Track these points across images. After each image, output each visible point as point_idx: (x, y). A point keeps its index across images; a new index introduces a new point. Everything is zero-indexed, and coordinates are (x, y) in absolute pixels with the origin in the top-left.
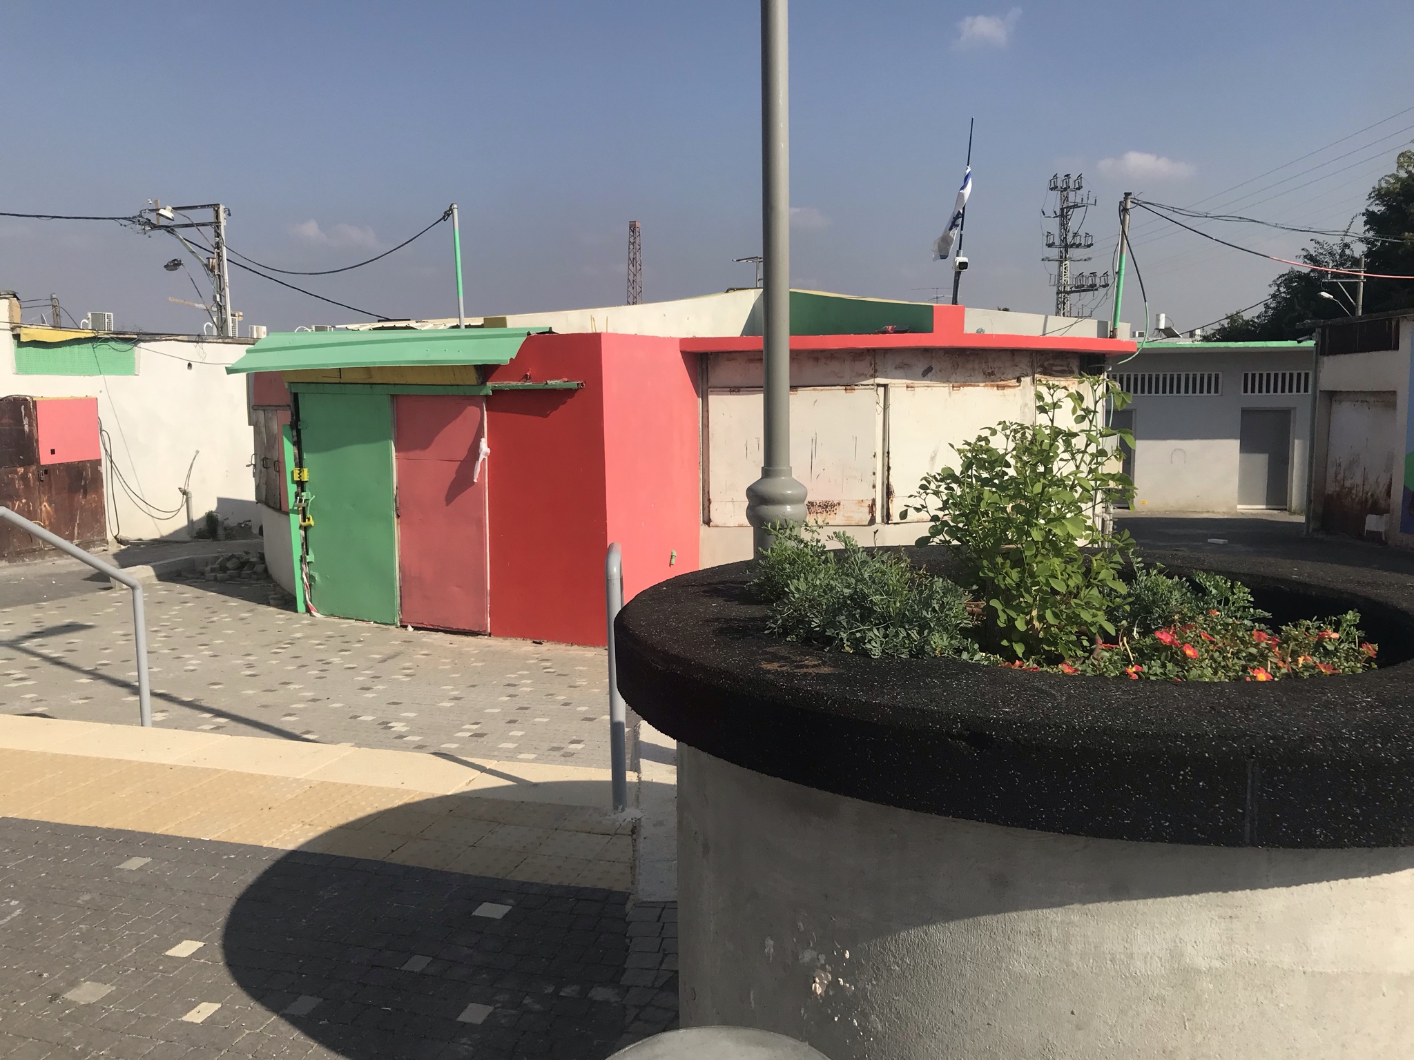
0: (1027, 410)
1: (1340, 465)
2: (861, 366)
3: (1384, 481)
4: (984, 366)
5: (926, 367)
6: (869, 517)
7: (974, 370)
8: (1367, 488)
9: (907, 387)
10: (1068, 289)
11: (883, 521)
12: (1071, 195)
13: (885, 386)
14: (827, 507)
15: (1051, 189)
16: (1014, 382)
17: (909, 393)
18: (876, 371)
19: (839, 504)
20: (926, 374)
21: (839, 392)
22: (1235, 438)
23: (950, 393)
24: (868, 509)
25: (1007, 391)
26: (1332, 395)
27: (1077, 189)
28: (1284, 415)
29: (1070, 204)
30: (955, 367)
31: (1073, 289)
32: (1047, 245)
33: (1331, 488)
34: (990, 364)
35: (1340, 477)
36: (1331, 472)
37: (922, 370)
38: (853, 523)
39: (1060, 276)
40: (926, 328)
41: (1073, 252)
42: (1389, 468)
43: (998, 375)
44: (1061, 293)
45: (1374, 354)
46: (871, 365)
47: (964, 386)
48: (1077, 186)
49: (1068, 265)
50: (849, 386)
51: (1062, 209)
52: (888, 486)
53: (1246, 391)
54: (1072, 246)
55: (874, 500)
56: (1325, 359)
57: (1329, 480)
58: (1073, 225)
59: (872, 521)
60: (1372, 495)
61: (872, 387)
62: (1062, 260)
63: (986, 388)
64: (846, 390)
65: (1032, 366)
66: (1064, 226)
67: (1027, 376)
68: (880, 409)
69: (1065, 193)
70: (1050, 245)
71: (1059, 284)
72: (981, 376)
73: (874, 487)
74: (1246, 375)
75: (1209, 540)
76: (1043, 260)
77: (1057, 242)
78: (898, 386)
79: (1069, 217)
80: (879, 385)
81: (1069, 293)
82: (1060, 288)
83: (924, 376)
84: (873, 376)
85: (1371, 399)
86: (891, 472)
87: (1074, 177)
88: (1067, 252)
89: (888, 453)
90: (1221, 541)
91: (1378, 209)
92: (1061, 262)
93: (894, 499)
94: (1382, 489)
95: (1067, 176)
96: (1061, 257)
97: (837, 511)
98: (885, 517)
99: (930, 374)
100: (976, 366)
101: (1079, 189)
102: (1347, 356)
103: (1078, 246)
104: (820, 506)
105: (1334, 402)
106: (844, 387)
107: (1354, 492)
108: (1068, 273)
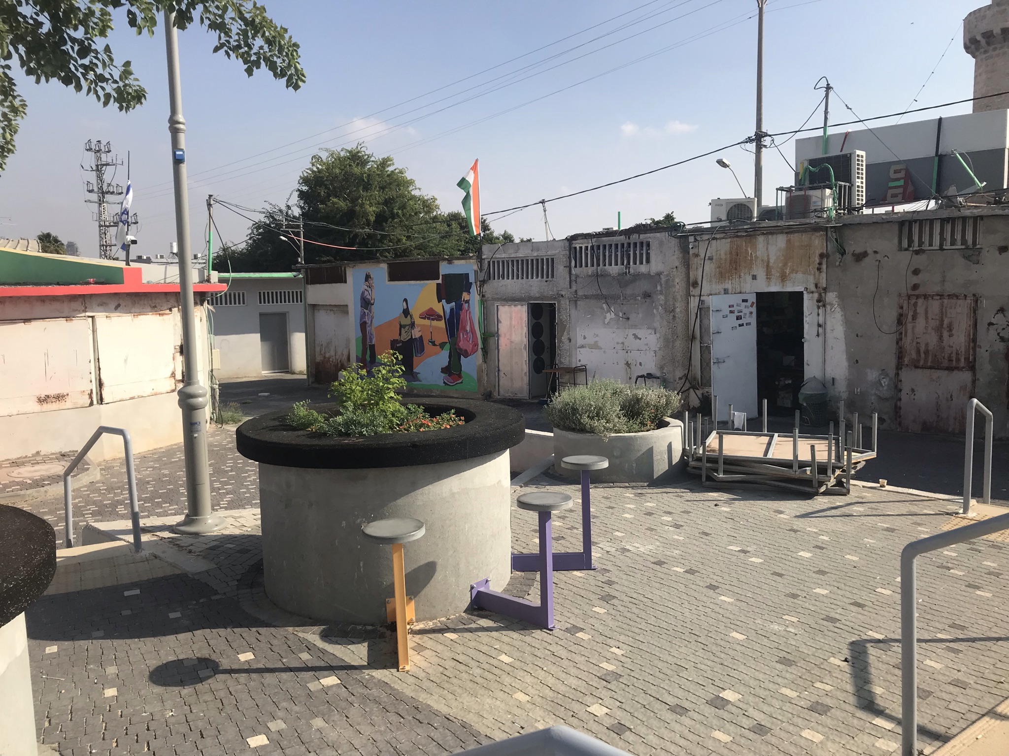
0: (176, 328)
1: (322, 345)
2: (75, 305)
3: (345, 353)
4: (150, 302)
5: (116, 304)
6: (89, 401)
7: (144, 304)
8: (337, 357)
9: (107, 317)
10: (107, 224)
11: (98, 403)
12: (103, 156)
13: (92, 317)
14: (59, 397)
15: (87, 150)
16: (168, 312)
17: (108, 320)
18: (86, 308)
19: (68, 395)
20: (117, 308)
21: (62, 321)
22: (257, 333)
23: (132, 320)
24: (88, 396)
25: (165, 317)
26: (314, 307)
27: (107, 152)
28: (282, 317)
29: (103, 163)
30: (134, 303)
31: (112, 224)
32: (87, 191)
33: (319, 358)
34: (154, 301)
35: (323, 352)
36: (318, 349)
37: (114, 306)
38: (79, 406)
39: (100, 214)
40: (120, 282)
41: (108, 197)
42: (348, 347)
43: (159, 307)
44: (102, 226)
45: (334, 285)
46: (82, 304)
47: (140, 315)
48: (107, 150)
49: (106, 206)
50: (68, 318)
51: (97, 166)
52: (100, 379)
53: (260, 303)
54: (107, 193)
55: (92, 390)
56: (309, 286)
57: (317, 354)
58: (107, 178)
59: (91, 404)
60: (340, 361)
61: (84, 318)
62: (101, 202)
63: (153, 316)
64: (66, 320)
65: (177, 302)
66: (100, 178)
67: (175, 307)
68: (90, 332)
69: (98, 154)
70: (91, 191)
71: (100, 220)
72: (149, 309)
73: (91, 381)
74: (260, 293)
75: (259, 394)
76: (86, 201)
77: (96, 189)
78: (101, 318)
79: (103, 172)
80: (89, 317)
81: (108, 227)
82: (101, 223)
83: (116, 310)
84: (85, 311)
85: (335, 309)
86: (101, 371)
87: (104, 143)
88: (104, 197)
89: (98, 359)
90: (266, 394)
91: (305, 188)
92: (100, 204)
93: (105, 388)
94: (345, 358)
95: (99, 141)
96: (100, 200)
97: (67, 400)
98: (99, 400)
99: (119, 308)
100: (146, 303)
101: (109, 151)
102: (321, 285)
103: (112, 193)
104: (54, 397)
105: (315, 311)
106: (65, 319)
107: (331, 360)
108: (106, 212)
